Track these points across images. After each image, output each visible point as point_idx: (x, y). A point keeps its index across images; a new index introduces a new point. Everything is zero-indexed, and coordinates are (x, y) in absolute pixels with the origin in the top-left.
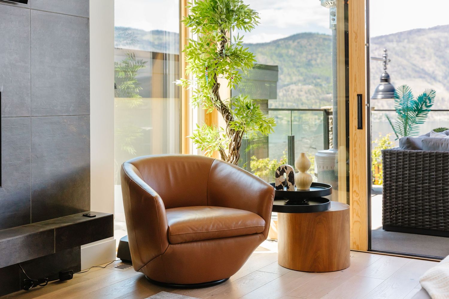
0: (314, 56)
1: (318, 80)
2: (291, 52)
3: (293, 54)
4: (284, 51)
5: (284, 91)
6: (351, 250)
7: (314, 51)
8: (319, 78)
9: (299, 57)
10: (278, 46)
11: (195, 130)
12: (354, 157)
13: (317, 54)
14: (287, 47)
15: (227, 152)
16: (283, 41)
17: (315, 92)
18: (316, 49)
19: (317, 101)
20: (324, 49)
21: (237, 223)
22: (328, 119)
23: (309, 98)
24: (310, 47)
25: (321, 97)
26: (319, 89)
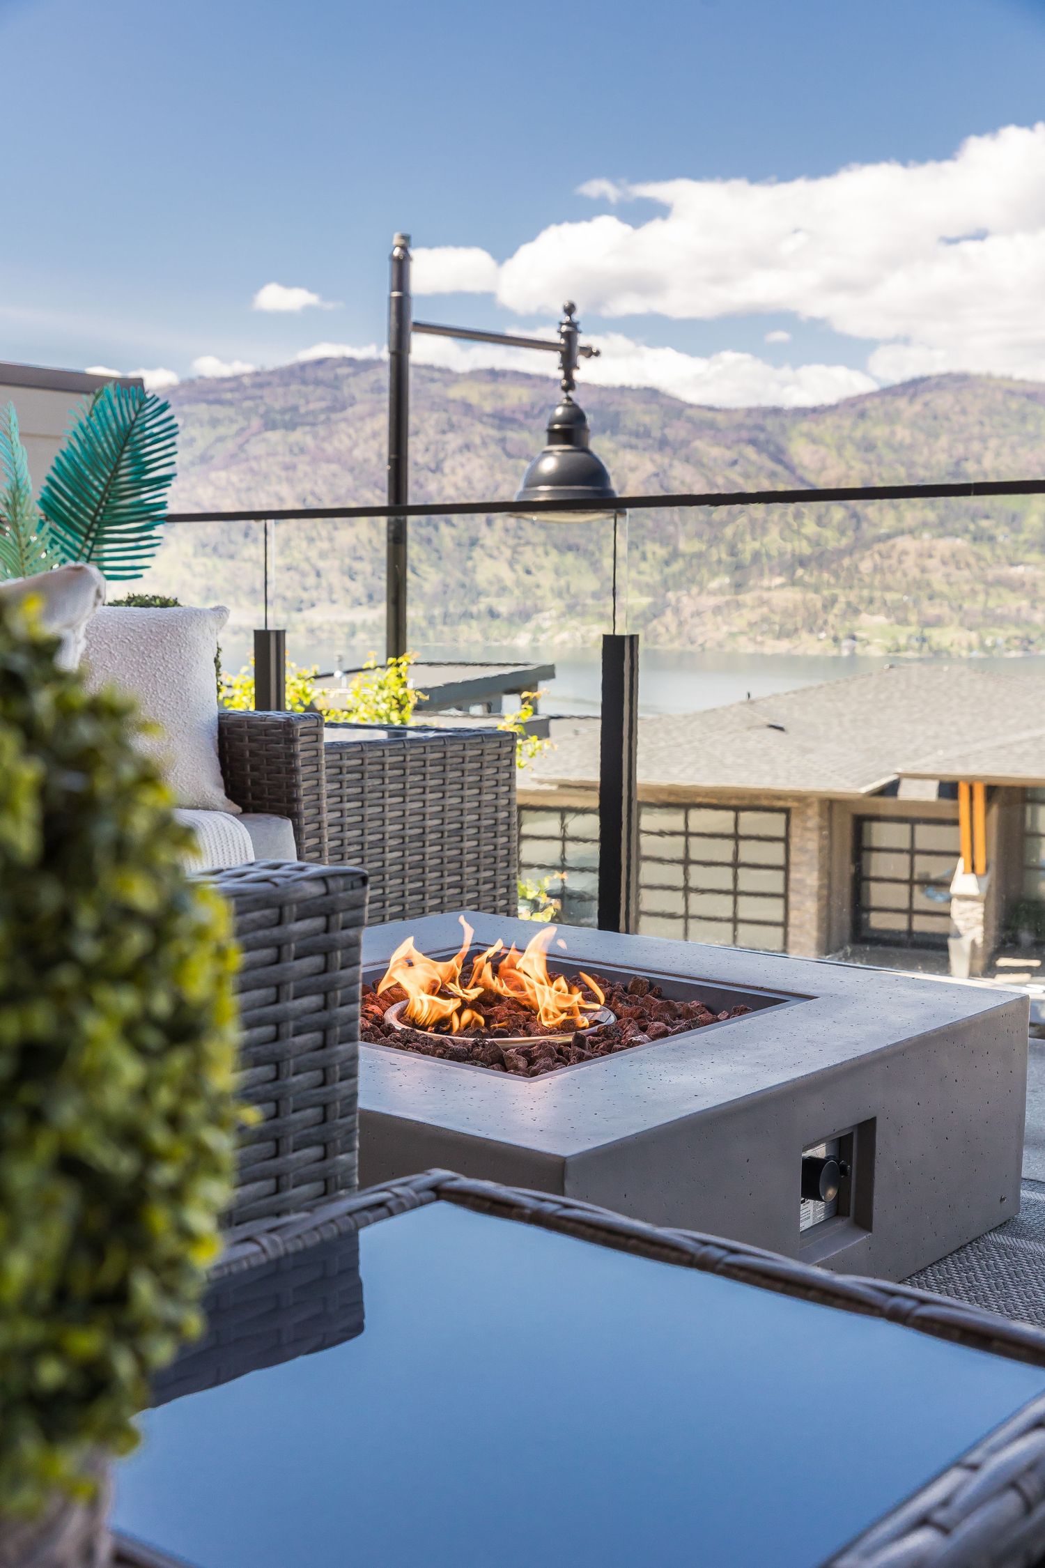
0: (976, 446)
1: (984, 523)
2: (903, 434)
3: (908, 440)
4: (879, 432)
5: (877, 557)
7: (976, 430)
8: (987, 517)
9: (926, 451)
10: (862, 415)
13: (983, 439)
14: (891, 418)
16: (877, 401)
17: (972, 560)
18: (981, 423)
19: (979, 587)
20: (1005, 426)
23: (952, 579)
24: (962, 419)
25: (991, 574)
26: (985, 550)
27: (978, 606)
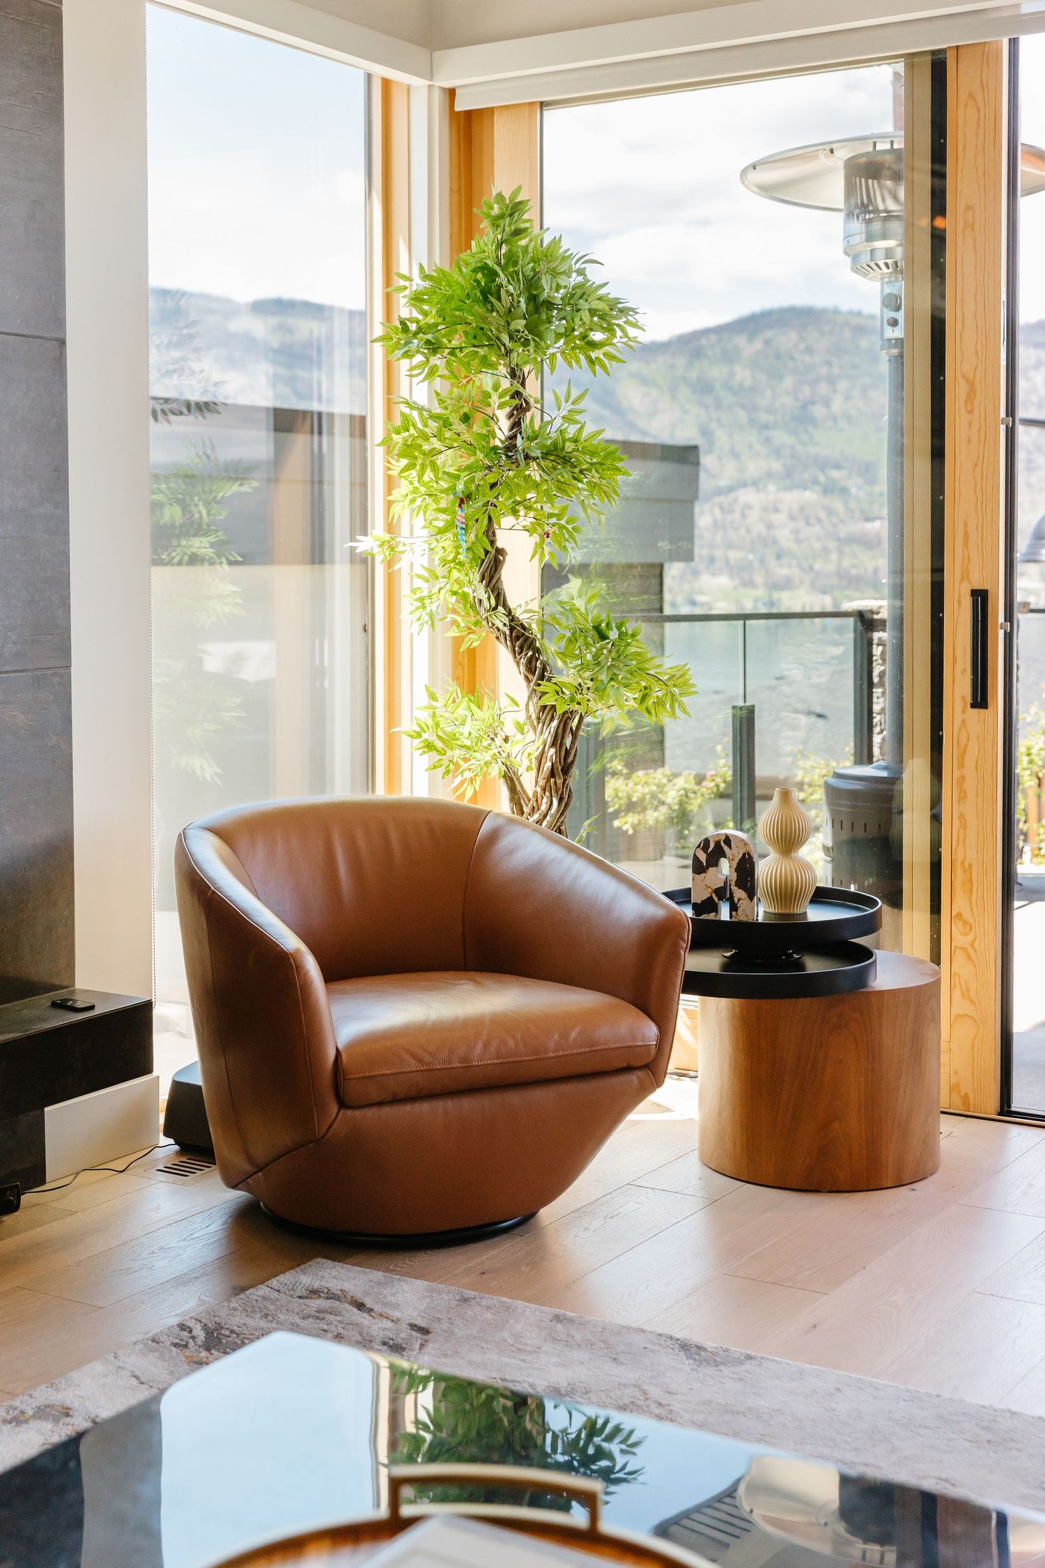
0: (823, 389)
1: (835, 474)
2: (742, 375)
3: (748, 382)
4: (716, 372)
5: (717, 511)
6: (942, 1112)
7: (823, 371)
8: (838, 466)
9: (768, 393)
10: (698, 354)
11: (419, 709)
12: (959, 802)
13: (831, 380)
14: (729, 358)
15: (529, 783)
16: (713, 338)
17: (823, 515)
18: (829, 364)
19: (832, 545)
20: (855, 366)
21: (564, 1036)
22: (870, 643)
23: (803, 536)
24: (808, 358)
25: (844, 531)
26: (838, 505)
27: (831, 567)
